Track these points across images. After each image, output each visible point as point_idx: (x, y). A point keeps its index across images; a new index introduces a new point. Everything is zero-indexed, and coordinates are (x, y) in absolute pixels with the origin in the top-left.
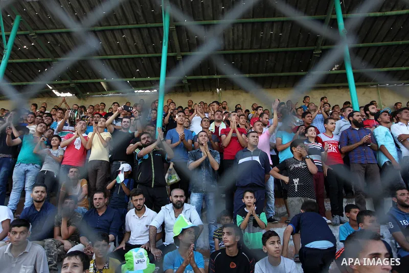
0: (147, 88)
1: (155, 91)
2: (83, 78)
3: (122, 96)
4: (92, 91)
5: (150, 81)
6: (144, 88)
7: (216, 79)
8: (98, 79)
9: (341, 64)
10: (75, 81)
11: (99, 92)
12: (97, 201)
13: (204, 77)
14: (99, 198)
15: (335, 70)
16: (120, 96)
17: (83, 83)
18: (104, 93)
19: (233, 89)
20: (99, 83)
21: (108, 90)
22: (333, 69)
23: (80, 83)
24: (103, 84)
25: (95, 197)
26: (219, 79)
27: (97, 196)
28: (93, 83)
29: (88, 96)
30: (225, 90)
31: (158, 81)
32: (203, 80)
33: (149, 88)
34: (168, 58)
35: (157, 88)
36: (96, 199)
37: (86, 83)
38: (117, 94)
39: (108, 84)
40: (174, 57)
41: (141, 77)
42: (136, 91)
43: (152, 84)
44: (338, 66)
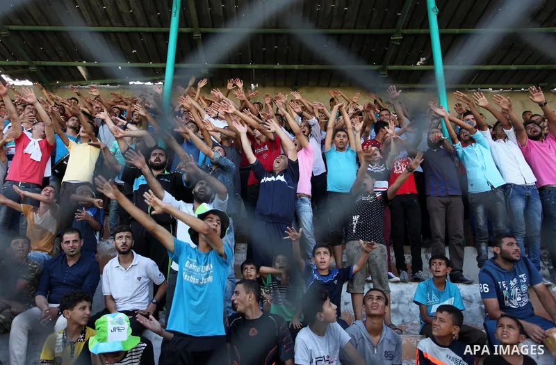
0: (148, 79)
1: (160, 83)
2: (50, 59)
3: (110, 89)
4: (63, 80)
5: (153, 68)
6: (144, 79)
7: (251, 70)
8: (72, 61)
9: (428, 57)
10: (38, 63)
11: (75, 80)
12: (71, 245)
13: (234, 67)
14: (74, 241)
15: (421, 64)
16: (106, 89)
17: (50, 66)
18: (83, 83)
19: (275, 86)
20: (75, 68)
21: (89, 79)
22: (418, 64)
23: (45, 66)
24: (80, 69)
25: (65, 240)
26: (256, 70)
27: (69, 237)
28: (66, 67)
29: (58, 86)
30: (264, 86)
31: (164, 69)
33: (151, 78)
34: (180, 35)
35: (162, 79)
36: (68, 242)
37: (55, 67)
38: (102, 86)
39: (88, 69)
40: (190, 35)
41: (139, 62)
42: (131, 83)
43: (155, 72)
44: (424, 59)
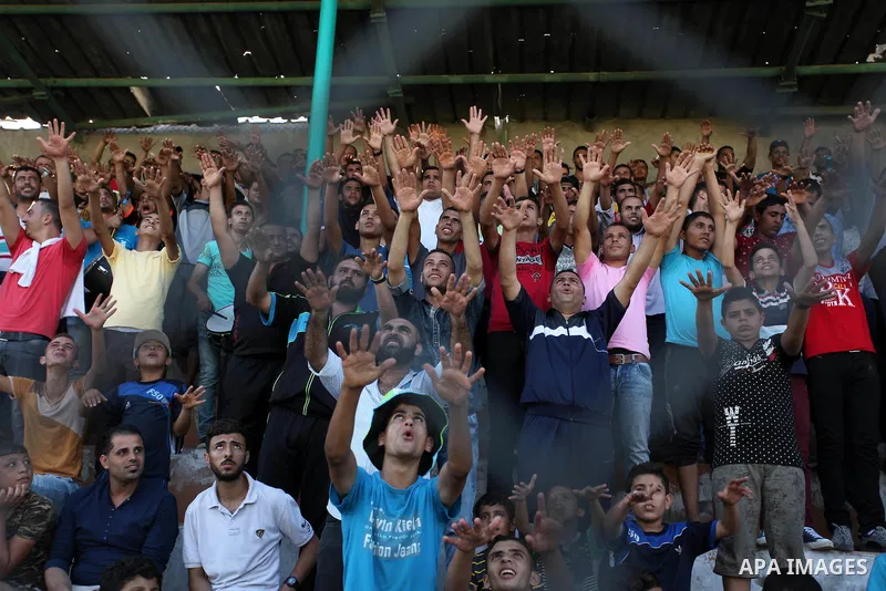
0: (276, 110)
1: (302, 119)
2: (75, 75)
3: (198, 134)
4: (102, 116)
5: (288, 88)
6: (269, 110)
7: (493, 86)
8: (120, 76)
10: (50, 81)
11: (125, 117)
13: (456, 79)
14: (136, 448)
15: (877, 60)
16: (191, 133)
18: (142, 121)
19: (545, 119)
20: (127, 90)
21: (154, 113)
22: (870, 58)
23: (65, 89)
24: (137, 92)
26: (503, 85)
28: (107, 90)
29: (92, 130)
30: (522, 120)
31: (309, 90)
32: (451, 86)
33: (282, 109)
35: (306, 111)
37: (85, 90)
38: (183, 127)
39: (152, 92)
40: (362, 14)
41: (257, 75)
42: (241, 120)
43: (291, 95)
